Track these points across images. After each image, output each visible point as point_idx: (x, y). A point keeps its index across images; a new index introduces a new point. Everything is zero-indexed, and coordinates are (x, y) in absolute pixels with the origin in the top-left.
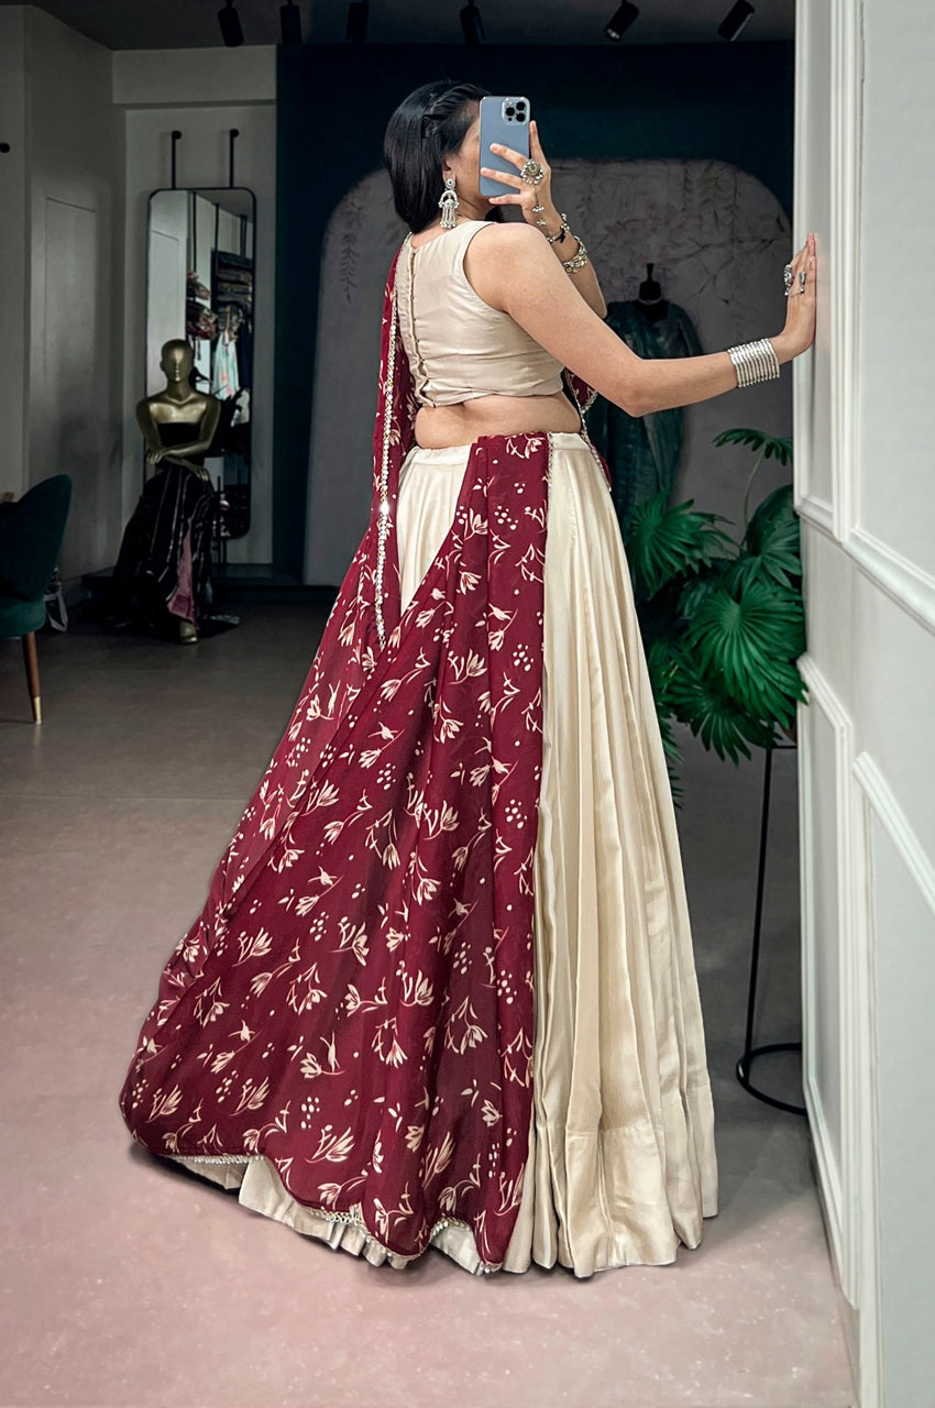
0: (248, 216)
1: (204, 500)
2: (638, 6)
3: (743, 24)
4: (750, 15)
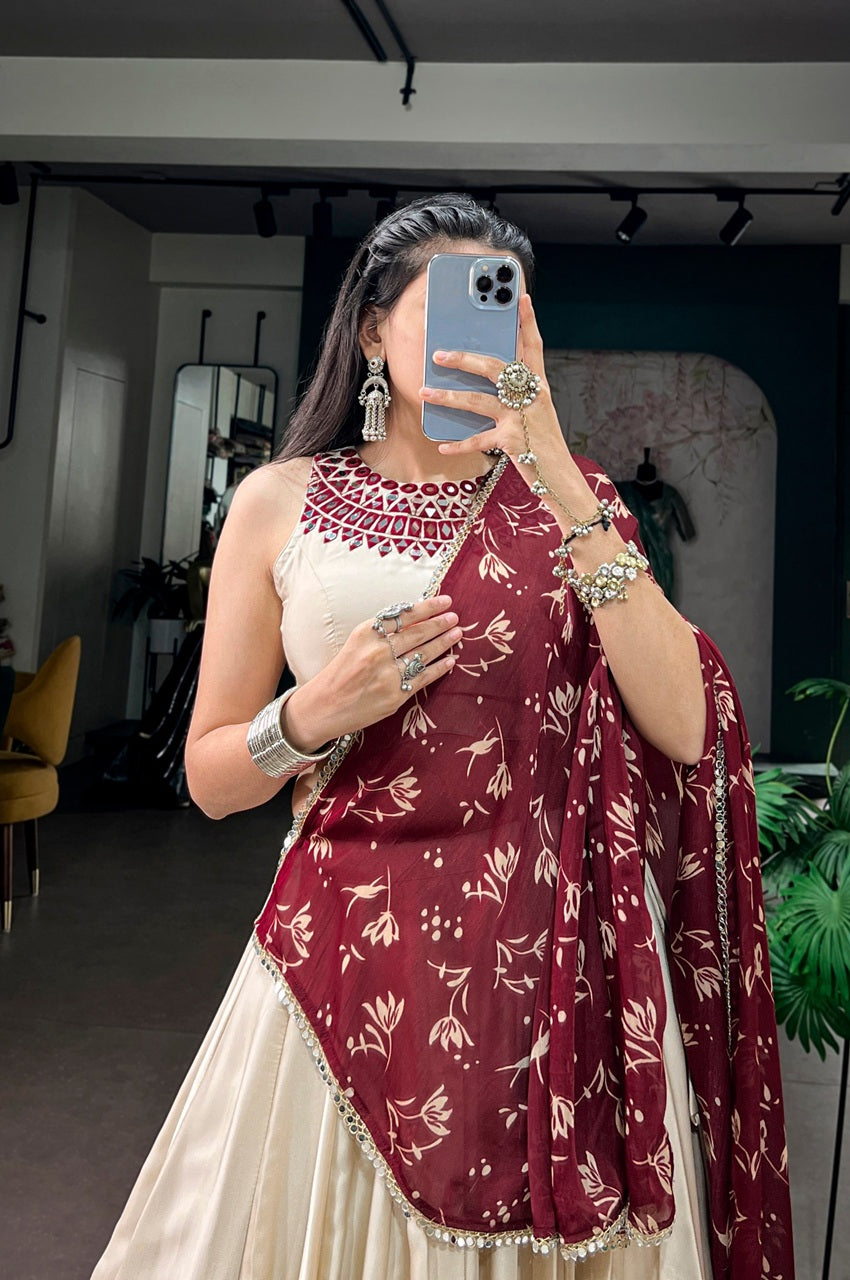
2: (647, 211)
3: (743, 230)
4: (749, 222)
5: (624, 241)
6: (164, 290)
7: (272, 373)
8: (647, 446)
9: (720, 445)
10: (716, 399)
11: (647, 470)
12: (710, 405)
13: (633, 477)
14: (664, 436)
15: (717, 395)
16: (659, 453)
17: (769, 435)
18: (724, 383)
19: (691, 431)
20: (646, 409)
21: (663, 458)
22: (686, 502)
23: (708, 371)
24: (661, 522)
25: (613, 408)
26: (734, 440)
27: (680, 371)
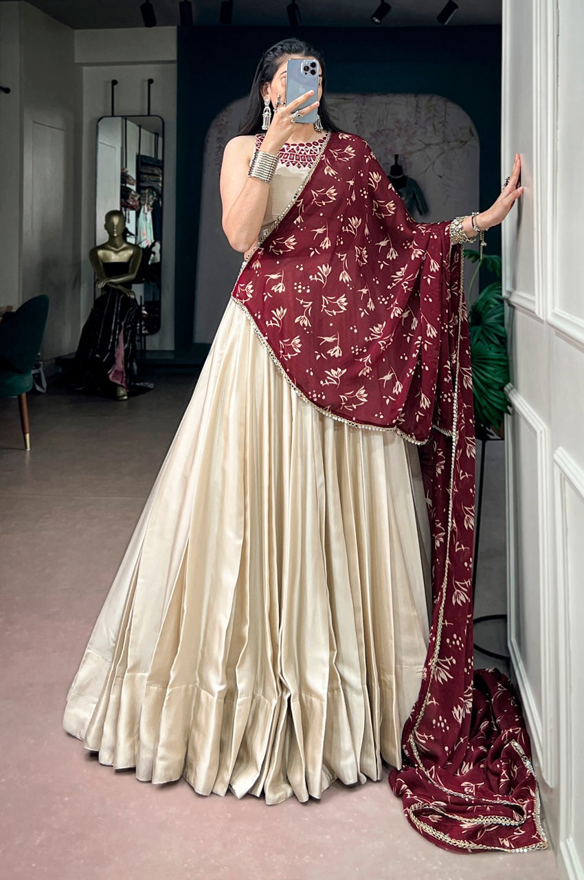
0: (159, 133)
1: (132, 310)
2: (392, 6)
3: (452, 15)
4: (456, 10)
5: (377, 23)
6: (85, 68)
7: (160, 119)
8: (396, 153)
9: (444, 152)
10: (440, 123)
11: (397, 168)
12: (437, 127)
13: (388, 174)
14: (408, 148)
15: (441, 120)
16: (404, 158)
17: (474, 145)
18: (446, 112)
19: (425, 144)
20: (396, 130)
21: (407, 161)
22: (422, 190)
23: (435, 105)
24: (406, 202)
25: (375, 130)
26: (453, 148)
27: (417, 106)
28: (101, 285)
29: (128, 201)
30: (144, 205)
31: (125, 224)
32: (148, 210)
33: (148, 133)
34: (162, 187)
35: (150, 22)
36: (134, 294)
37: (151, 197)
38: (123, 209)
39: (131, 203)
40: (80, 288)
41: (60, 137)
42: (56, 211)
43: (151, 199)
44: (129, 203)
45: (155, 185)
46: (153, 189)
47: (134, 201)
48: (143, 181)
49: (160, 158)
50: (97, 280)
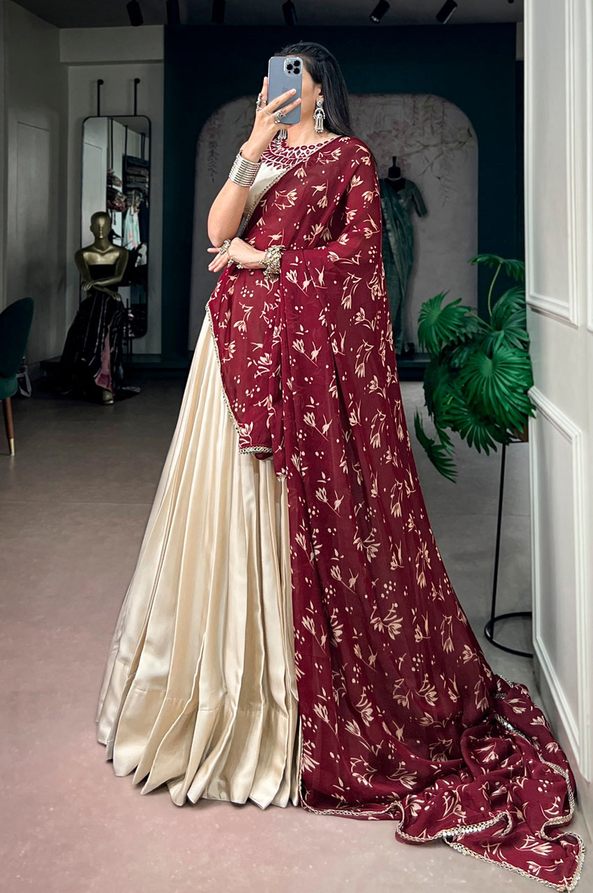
0: (146, 134)
1: (118, 313)
2: (390, 4)
3: (451, 13)
4: (455, 8)
5: (375, 22)
6: (71, 68)
7: (147, 121)
8: (394, 155)
9: (442, 153)
10: (438, 124)
11: (395, 171)
12: (435, 128)
13: (386, 177)
14: (406, 149)
15: (438, 121)
16: (402, 160)
17: (473, 145)
18: (444, 113)
19: (422, 145)
20: (394, 131)
21: (405, 163)
22: (421, 191)
23: (433, 106)
24: (405, 205)
25: (372, 132)
26: (451, 150)
27: (415, 106)
28: (87, 288)
29: (115, 202)
30: (130, 206)
31: (111, 226)
32: (135, 212)
33: (134, 133)
34: (149, 189)
35: (136, 20)
36: (120, 297)
37: (137, 198)
38: (109, 210)
39: (117, 204)
40: (65, 291)
41: (45, 136)
42: (41, 213)
43: (137, 200)
44: (115, 205)
45: (141, 186)
46: (139, 190)
47: (120, 202)
48: (129, 183)
49: (146, 158)
50: (83, 282)
